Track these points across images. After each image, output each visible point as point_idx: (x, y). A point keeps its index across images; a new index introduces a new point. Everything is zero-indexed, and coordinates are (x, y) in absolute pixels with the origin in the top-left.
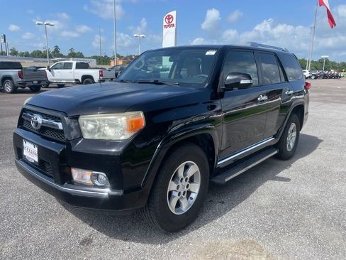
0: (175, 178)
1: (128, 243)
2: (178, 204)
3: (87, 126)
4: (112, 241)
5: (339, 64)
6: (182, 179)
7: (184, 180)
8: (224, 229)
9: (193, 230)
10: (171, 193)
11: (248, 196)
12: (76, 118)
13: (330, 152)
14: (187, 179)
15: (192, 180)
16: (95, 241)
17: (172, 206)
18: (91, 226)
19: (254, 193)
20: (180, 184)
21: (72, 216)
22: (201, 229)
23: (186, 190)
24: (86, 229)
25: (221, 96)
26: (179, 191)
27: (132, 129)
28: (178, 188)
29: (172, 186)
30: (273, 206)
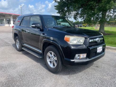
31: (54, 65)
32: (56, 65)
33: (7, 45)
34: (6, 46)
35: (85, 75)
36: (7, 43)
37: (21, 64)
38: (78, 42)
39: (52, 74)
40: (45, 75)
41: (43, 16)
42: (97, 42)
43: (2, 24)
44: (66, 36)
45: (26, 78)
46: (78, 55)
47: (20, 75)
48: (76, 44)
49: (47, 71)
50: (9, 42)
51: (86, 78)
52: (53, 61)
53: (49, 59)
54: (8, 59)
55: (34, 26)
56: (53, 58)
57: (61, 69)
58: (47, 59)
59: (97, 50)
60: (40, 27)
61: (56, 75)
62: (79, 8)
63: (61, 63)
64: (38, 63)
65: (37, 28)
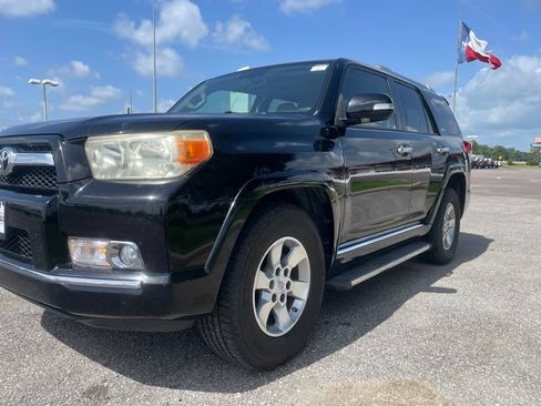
0: (266, 266)
1: (177, 392)
2: (272, 319)
3: (101, 163)
4: (146, 389)
5: (492, 150)
6: (278, 270)
7: (282, 273)
8: (357, 364)
9: (300, 367)
10: (258, 293)
11: (391, 314)
12: (82, 142)
13: (509, 254)
14: (286, 272)
15: (295, 275)
16: (113, 391)
17: (262, 318)
18: (106, 365)
19: (401, 310)
20: (275, 278)
21: (69, 351)
22: (315, 365)
23: (286, 292)
24: (96, 370)
25: (341, 132)
26: (273, 291)
27: (187, 159)
28: (271, 287)
29: (261, 281)
30: (437, 328)
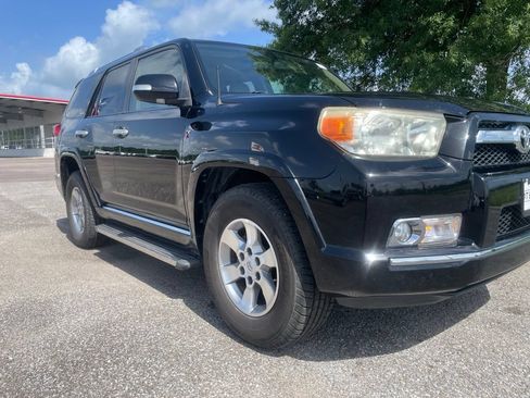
31: (260, 300)
32: (270, 295)
33: (32, 225)
34: (28, 226)
35: (455, 356)
36: (35, 217)
37: (79, 304)
38: (406, 144)
39: (251, 354)
40: (209, 357)
41: (197, 45)
42: (518, 147)
43: (29, 147)
44: (326, 114)
45: (95, 378)
46: (410, 225)
47: (62, 364)
48: (395, 154)
49: (224, 337)
50: (45, 210)
51: (463, 374)
52: (254, 277)
53: (233, 267)
54: (18, 285)
55: (148, 88)
56: (254, 256)
57: (303, 319)
58: (222, 266)
59: (522, 194)
60: (178, 94)
61: (274, 360)
62: (373, 55)
63: (304, 283)
64: (177, 298)
65: (162, 101)
